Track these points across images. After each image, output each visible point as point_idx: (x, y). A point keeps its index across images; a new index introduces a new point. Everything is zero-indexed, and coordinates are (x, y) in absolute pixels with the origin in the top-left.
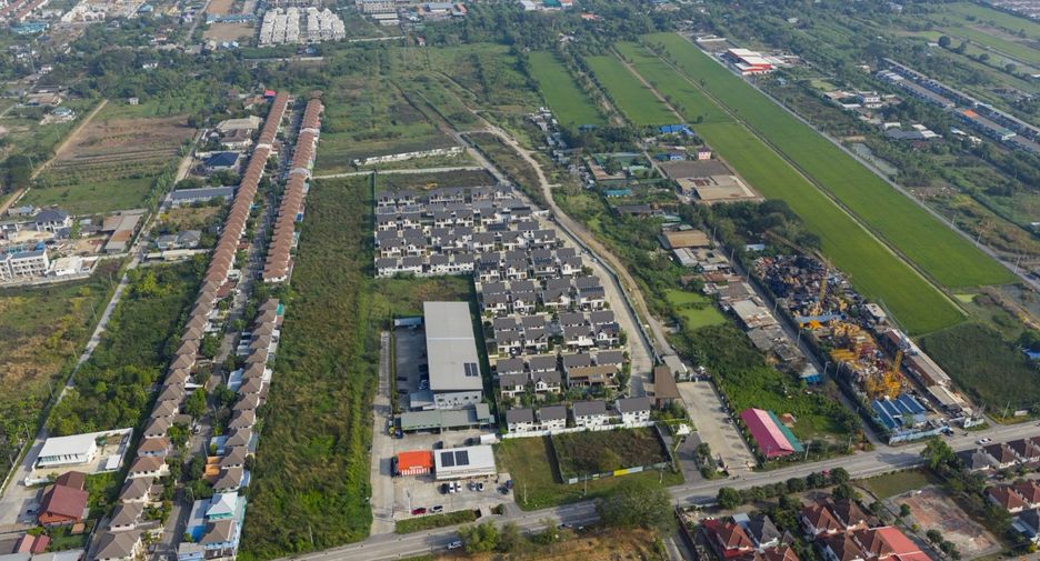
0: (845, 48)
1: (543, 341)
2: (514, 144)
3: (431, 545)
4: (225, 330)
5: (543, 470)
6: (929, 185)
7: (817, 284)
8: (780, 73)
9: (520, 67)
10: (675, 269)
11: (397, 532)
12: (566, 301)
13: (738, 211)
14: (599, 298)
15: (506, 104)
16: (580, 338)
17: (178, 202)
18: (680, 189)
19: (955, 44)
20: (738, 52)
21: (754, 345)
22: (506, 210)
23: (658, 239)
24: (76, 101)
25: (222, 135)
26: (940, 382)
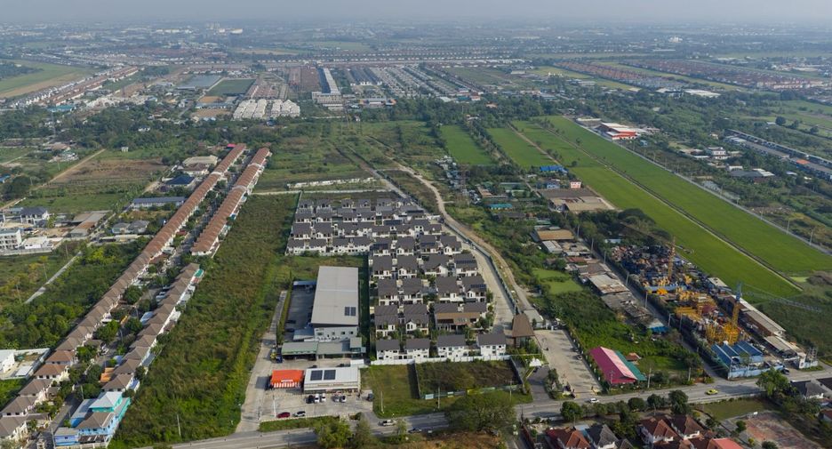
0: (699, 124)
1: (419, 296)
2: (419, 177)
3: (289, 441)
5: (405, 389)
6: (768, 206)
7: (665, 265)
8: (644, 137)
9: (433, 134)
10: (542, 255)
11: (260, 430)
12: (443, 271)
13: (601, 218)
14: (473, 269)
15: (418, 154)
16: (452, 295)
17: (138, 206)
18: (552, 204)
19: (788, 123)
20: (609, 125)
21: (607, 306)
22: (404, 214)
23: (531, 235)
24: (81, 149)
25: (185, 167)
26: (776, 333)
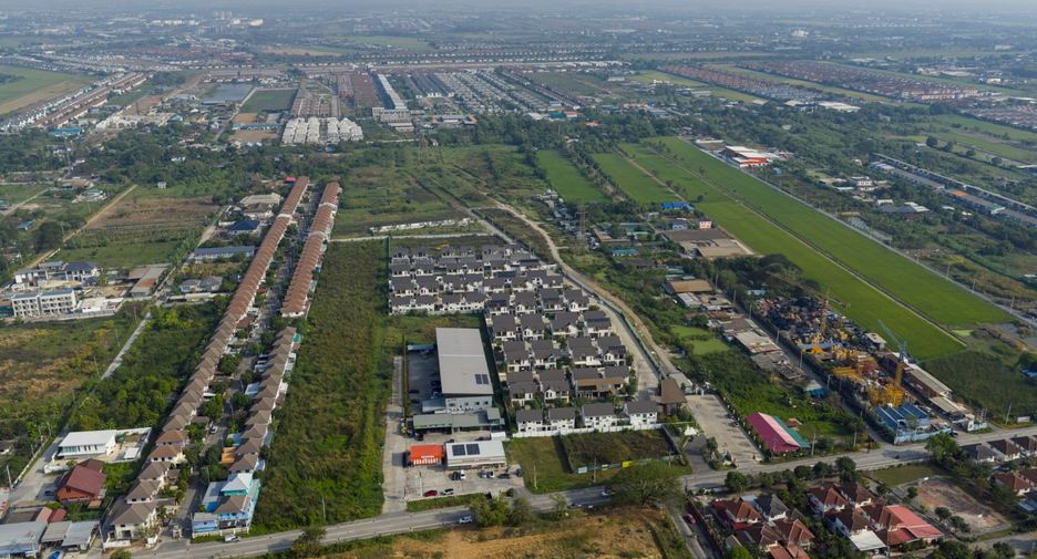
0: (837, 147)
1: (552, 360)
2: (523, 217)
3: (443, 520)
4: (243, 354)
5: (554, 463)
6: (923, 248)
7: (817, 320)
8: (776, 164)
9: (529, 161)
10: (679, 309)
11: (408, 510)
12: (573, 330)
13: (740, 265)
14: (606, 328)
15: (515, 188)
16: (588, 358)
17: (200, 258)
18: (682, 249)
19: (941, 144)
20: (735, 149)
21: (758, 367)
22: (515, 263)
23: (661, 286)
24: (109, 186)
25: (244, 209)
26: (942, 394)
